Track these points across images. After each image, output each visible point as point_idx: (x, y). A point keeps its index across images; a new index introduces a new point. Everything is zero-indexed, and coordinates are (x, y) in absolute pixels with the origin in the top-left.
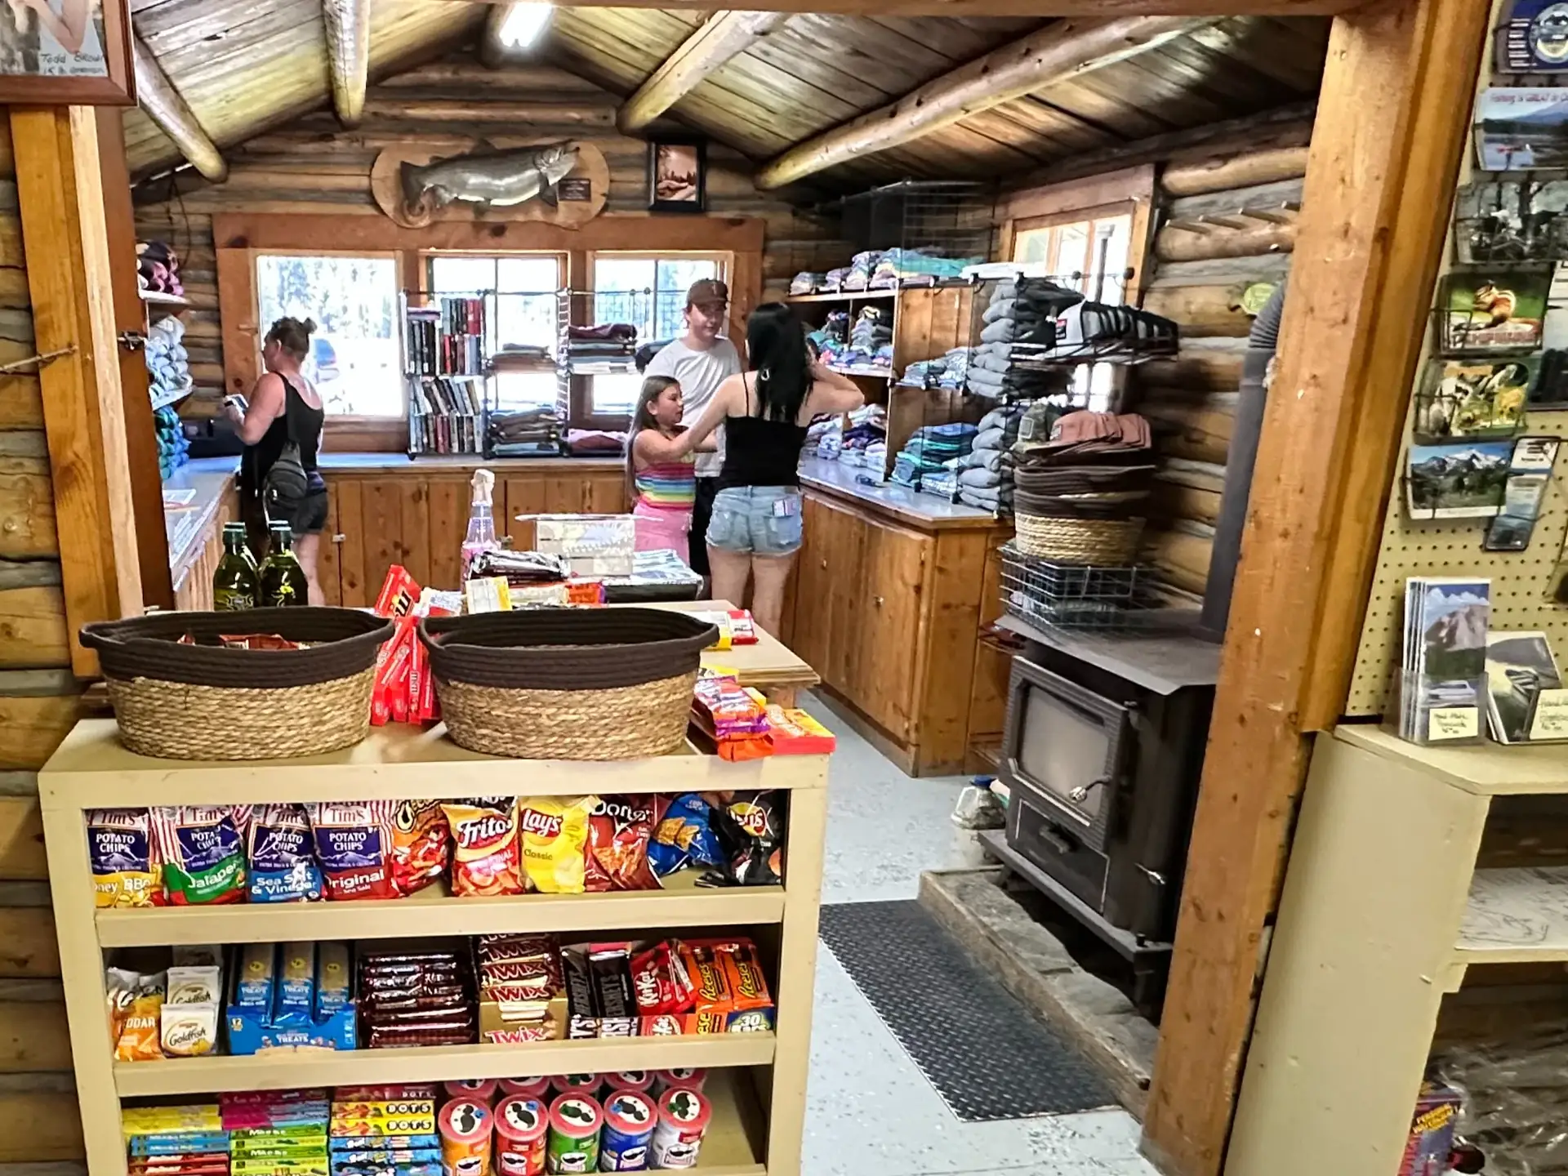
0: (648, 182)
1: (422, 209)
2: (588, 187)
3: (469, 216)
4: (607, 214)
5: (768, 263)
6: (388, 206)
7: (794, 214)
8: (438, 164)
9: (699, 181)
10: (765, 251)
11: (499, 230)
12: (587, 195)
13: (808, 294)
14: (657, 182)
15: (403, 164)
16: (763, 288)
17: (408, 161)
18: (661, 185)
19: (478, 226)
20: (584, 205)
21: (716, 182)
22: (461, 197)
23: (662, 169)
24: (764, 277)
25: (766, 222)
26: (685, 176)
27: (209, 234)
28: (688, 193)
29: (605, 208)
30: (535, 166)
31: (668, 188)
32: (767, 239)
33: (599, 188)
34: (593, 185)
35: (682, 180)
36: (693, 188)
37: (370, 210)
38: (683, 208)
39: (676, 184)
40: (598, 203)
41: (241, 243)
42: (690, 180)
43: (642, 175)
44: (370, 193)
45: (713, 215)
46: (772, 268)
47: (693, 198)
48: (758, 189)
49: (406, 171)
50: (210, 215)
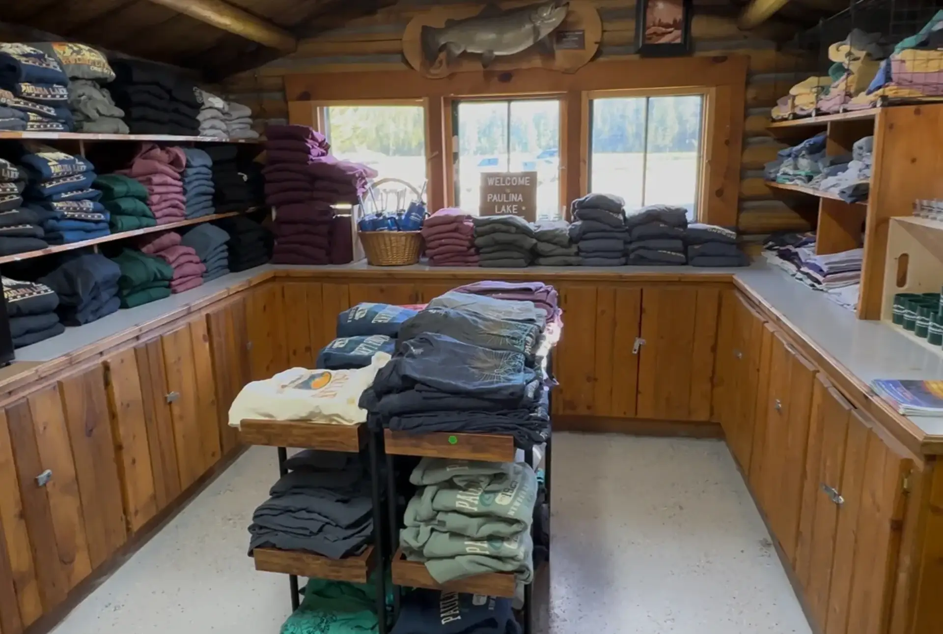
0: (637, 29)
1: (441, 62)
2: (583, 36)
3: (478, 66)
4: (601, 59)
5: (751, 93)
6: (416, 63)
7: (779, 49)
8: (451, 24)
9: (685, 25)
10: (748, 83)
11: (506, 77)
12: (581, 43)
13: (786, 119)
14: (644, 31)
15: (425, 28)
16: (746, 116)
17: (429, 25)
18: (648, 32)
19: (488, 75)
20: (580, 52)
21: (700, 26)
22: (469, 51)
23: (649, 17)
24: (747, 107)
25: (749, 57)
26: (671, 22)
27: (282, 89)
28: (674, 37)
29: (598, 54)
30: (531, 21)
31: (655, 33)
32: (750, 74)
33: (592, 36)
34: (587, 35)
35: (667, 26)
36: (678, 33)
37: (403, 67)
38: (669, 50)
39: (664, 30)
40: (592, 49)
41: (305, 96)
42: (675, 25)
43: (632, 24)
44: (401, 53)
45: (699, 54)
46: (755, 98)
47: (678, 41)
48: (740, 29)
49: (427, 32)
50: (283, 77)
